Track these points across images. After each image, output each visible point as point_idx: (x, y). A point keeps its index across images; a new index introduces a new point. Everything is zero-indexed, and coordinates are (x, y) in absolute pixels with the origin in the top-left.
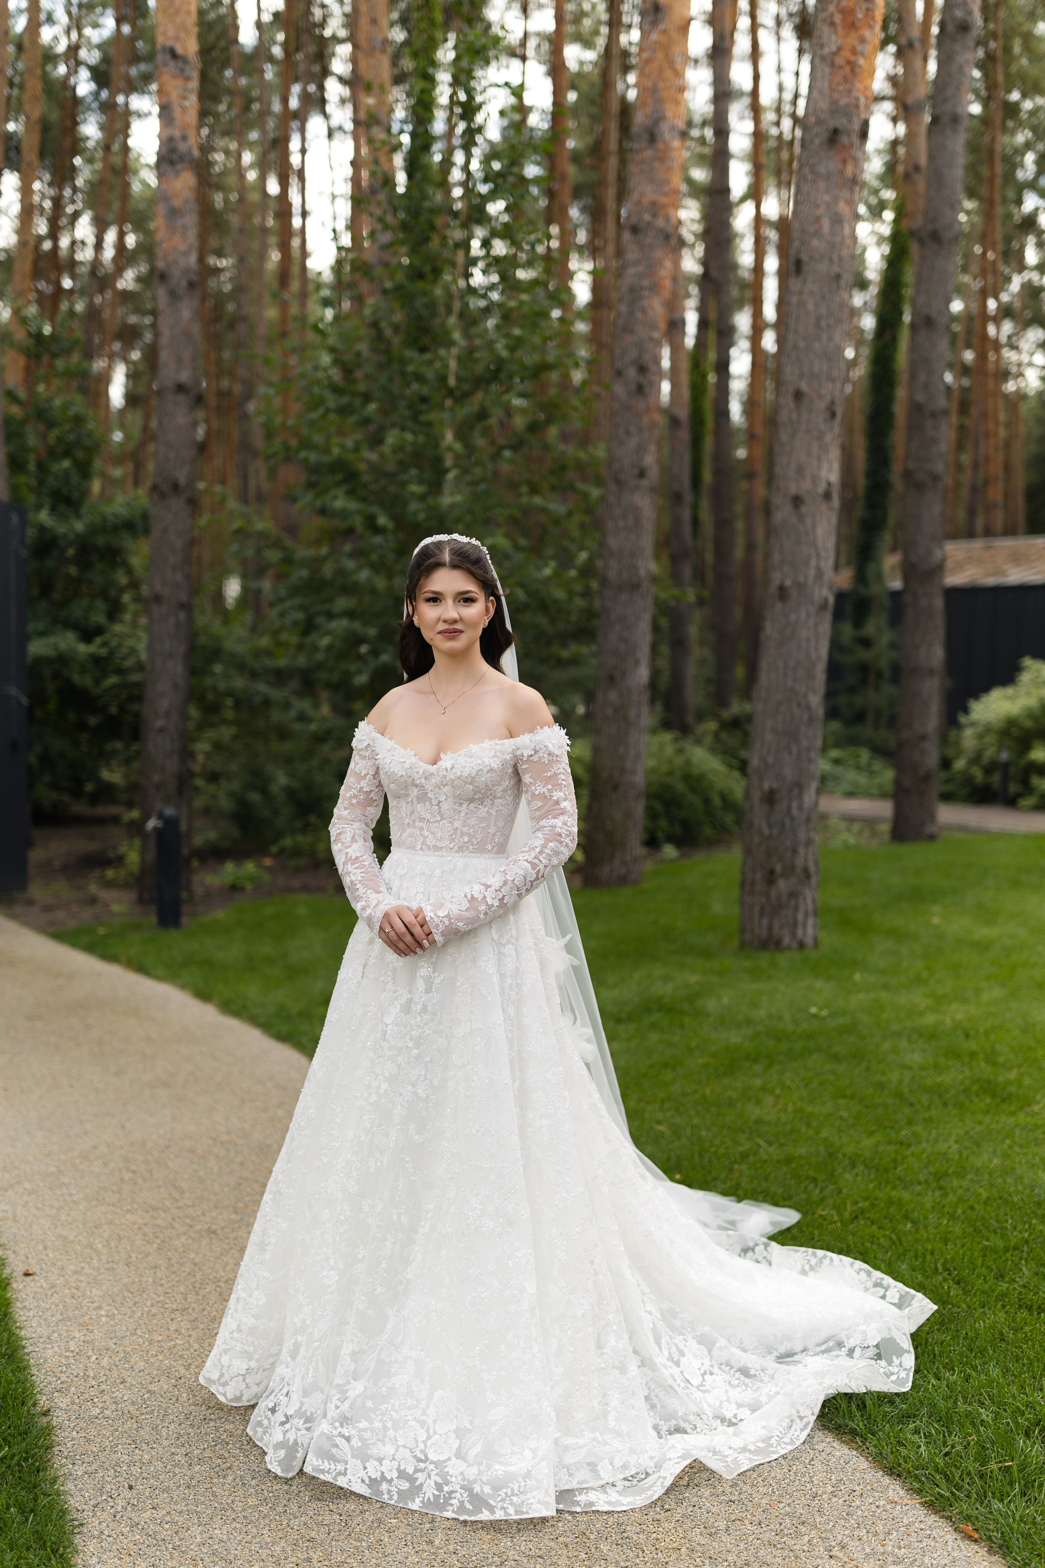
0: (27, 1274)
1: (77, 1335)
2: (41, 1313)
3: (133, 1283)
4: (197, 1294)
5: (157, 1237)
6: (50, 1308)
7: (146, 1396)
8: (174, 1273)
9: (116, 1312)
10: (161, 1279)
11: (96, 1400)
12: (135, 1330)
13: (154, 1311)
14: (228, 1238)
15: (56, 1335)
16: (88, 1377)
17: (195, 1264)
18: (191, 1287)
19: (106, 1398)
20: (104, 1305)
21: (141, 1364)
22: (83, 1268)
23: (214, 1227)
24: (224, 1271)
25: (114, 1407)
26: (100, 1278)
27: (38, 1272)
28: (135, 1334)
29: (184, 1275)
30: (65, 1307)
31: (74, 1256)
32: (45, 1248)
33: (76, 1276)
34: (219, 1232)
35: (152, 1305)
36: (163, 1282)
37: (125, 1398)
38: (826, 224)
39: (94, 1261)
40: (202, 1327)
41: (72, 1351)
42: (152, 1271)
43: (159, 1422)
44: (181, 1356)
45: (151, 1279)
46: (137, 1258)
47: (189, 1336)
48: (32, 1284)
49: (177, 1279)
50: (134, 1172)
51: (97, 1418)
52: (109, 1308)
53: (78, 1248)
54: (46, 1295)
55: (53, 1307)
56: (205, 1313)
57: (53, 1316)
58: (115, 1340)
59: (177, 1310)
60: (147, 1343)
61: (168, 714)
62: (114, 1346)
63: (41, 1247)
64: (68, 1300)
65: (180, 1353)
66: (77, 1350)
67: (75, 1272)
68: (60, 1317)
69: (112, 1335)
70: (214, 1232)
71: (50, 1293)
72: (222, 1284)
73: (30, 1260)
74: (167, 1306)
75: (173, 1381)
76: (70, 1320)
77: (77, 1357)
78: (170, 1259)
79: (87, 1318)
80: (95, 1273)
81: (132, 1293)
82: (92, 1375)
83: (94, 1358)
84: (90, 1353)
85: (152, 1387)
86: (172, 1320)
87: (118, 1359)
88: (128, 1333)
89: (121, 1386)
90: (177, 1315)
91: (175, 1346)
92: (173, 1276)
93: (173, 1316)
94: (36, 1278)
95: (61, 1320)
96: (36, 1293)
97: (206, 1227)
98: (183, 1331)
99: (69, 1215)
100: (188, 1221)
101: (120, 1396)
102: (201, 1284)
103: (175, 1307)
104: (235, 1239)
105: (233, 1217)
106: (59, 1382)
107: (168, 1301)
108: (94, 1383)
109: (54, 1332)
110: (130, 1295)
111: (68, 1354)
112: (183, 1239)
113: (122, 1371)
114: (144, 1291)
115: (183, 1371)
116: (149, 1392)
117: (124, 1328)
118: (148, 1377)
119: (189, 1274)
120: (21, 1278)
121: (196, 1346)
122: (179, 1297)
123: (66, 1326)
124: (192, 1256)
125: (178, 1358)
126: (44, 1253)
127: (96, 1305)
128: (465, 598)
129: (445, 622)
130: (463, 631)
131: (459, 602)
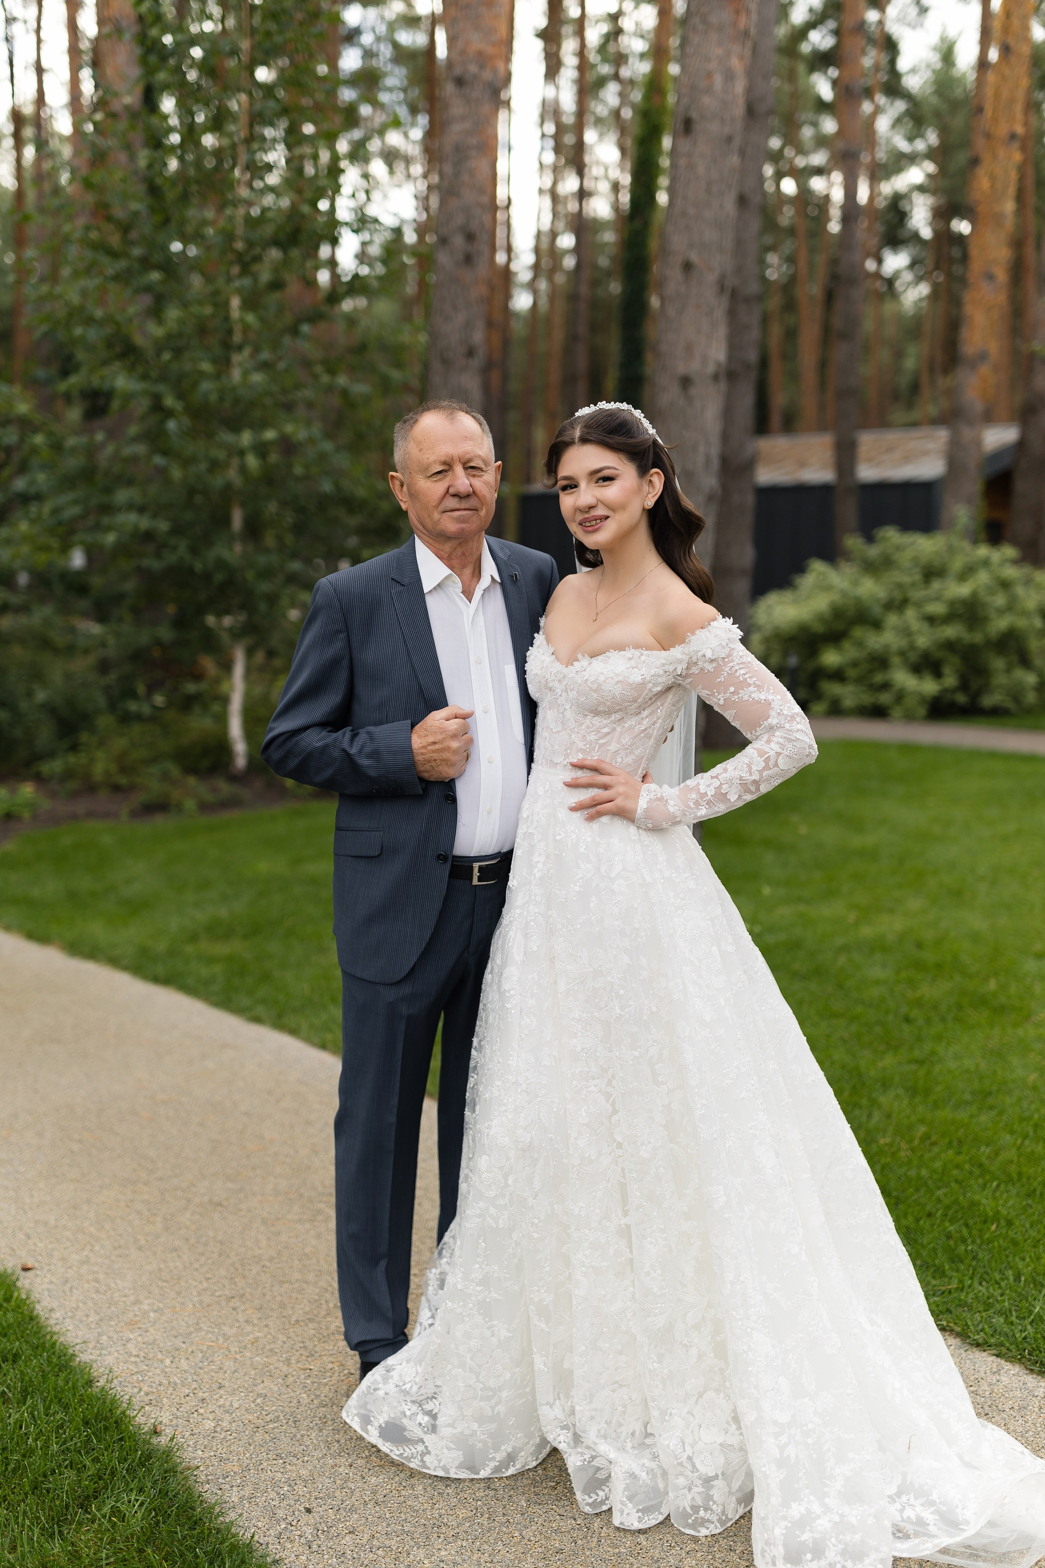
0: (26, 1269)
1: (131, 1336)
2: (70, 1314)
3: (160, 1270)
4: (244, 1277)
5: (155, 1215)
6: (78, 1306)
7: (259, 1401)
8: (202, 1254)
9: (161, 1305)
10: (191, 1263)
11: (201, 1411)
12: (197, 1324)
13: (207, 1299)
14: (240, 1210)
15: (105, 1338)
16: (176, 1384)
17: (221, 1242)
18: (232, 1269)
19: (211, 1407)
20: (141, 1298)
21: (229, 1365)
22: (87, 1256)
23: (215, 1199)
24: (259, 1248)
25: (227, 1417)
26: (116, 1266)
27: (36, 1265)
28: (200, 1329)
29: (215, 1256)
30: (95, 1304)
31: (68, 1244)
32: (28, 1237)
33: (85, 1267)
34: (225, 1203)
35: (199, 1294)
36: (196, 1266)
37: (236, 1405)
38: (718, 81)
39: (97, 1248)
40: (275, 1315)
41: (138, 1356)
42: (174, 1254)
43: (294, 1430)
44: (271, 1350)
45: (178, 1264)
46: (147, 1241)
47: (267, 1326)
48: (38, 1280)
49: (210, 1261)
50: (80, 1141)
51: (215, 1432)
52: (151, 1301)
53: (68, 1234)
54: (64, 1292)
55: (81, 1305)
56: (268, 1298)
57: (87, 1316)
58: (180, 1339)
59: (233, 1297)
60: (221, 1340)
62: (184, 1346)
63: (21, 1236)
64: (94, 1296)
65: (268, 1347)
66: (142, 1354)
67: (83, 1262)
68: (98, 1317)
69: (174, 1332)
70: (220, 1204)
71: (67, 1288)
72: (268, 1264)
73: (18, 1252)
74: (218, 1294)
75: (280, 1380)
76: (111, 1319)
77: (147, 1362)
78: (187, 1240)
79: (131, 1315)
80: (107, 1262)
81: (167, 1281)
82: (178, 1382)
83: (168, 1362)
84: (160, 1356)
85: (260, 1389)
86: (234, 1309)
87: (197, 1360)
88: (192, 1329)
89: (222, 1392)
90: (235, 1303)
91: (257, 1339)
92: (203, 1259)
93: (231, 1304)
94: (38, 1272)
95: (101, 1320)
96: (48, 1290)
97: (206, 1199)
98: (256, 1322)
99: (32, 1196)
100: (179, 1193)
101: (228, 1404)
102: (242, 1265)
103: (227, 1292)
104: (249, 1210)
105: (230, 1185)
106: (142, 1393)
107: (216, 1288)
108: (187, 1391)
109: (99, 1334)
110: (165, 1284)
111: (133, 1359)
112: (188, 1214)
113: (213, 1374)
114: (179, 1278)
115: (285, 1368)
116: (259, 1395)
117: (182, 1323)
118: (247, 1378)
119: (220, 1255)
120: (23, 1273)
121: (282, 1337)
122: (226, 1282)
123: (112, 1326)
124: (211, 1234)
125: (269, 1353)
126: (30, 1242)
127: (132, 1298)
128: (602, 477)
129: (580, 510)
130: (607, 518)
131: (596, 483)
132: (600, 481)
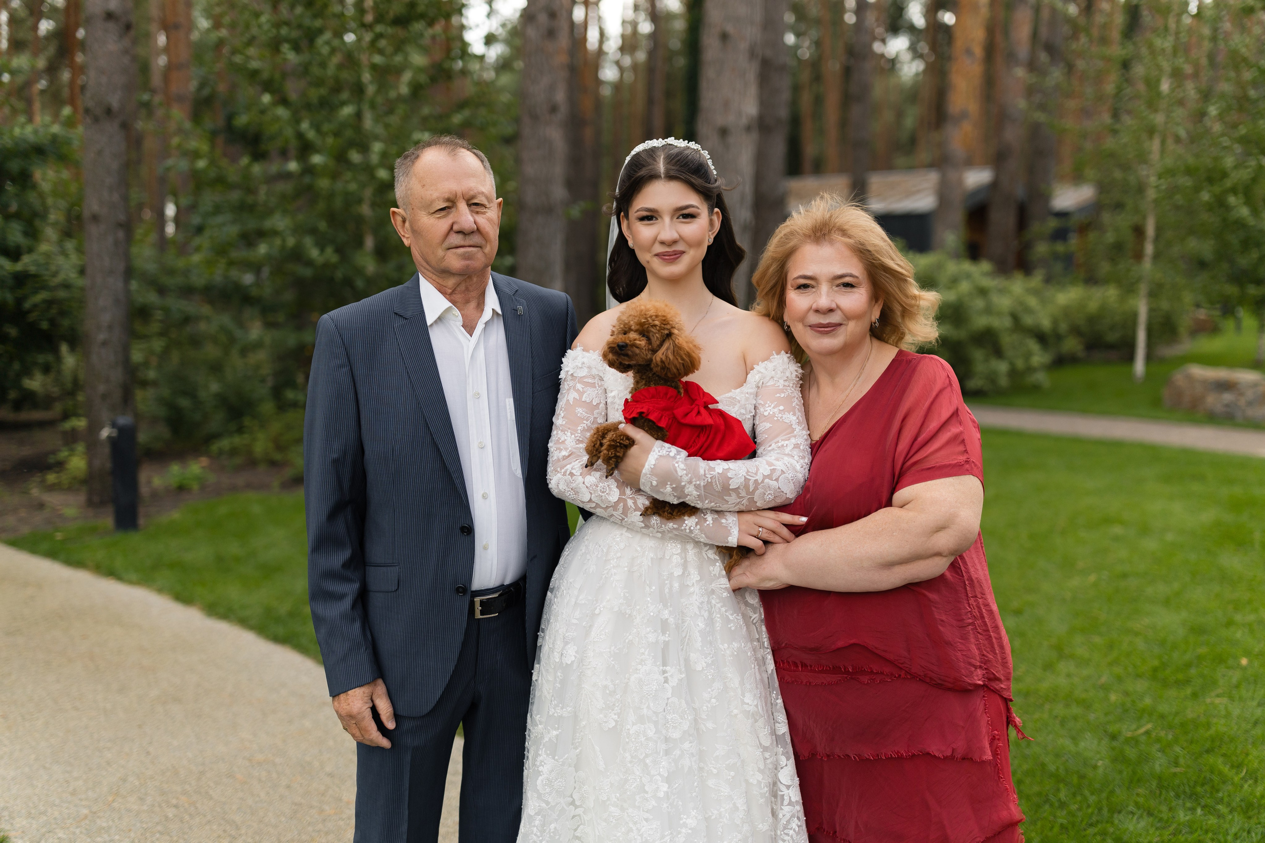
61: (110, 327)
128: (685, 214)
129: (662, 243)
130: (684, 252)
131: (677, 218)
132: (681, 217)
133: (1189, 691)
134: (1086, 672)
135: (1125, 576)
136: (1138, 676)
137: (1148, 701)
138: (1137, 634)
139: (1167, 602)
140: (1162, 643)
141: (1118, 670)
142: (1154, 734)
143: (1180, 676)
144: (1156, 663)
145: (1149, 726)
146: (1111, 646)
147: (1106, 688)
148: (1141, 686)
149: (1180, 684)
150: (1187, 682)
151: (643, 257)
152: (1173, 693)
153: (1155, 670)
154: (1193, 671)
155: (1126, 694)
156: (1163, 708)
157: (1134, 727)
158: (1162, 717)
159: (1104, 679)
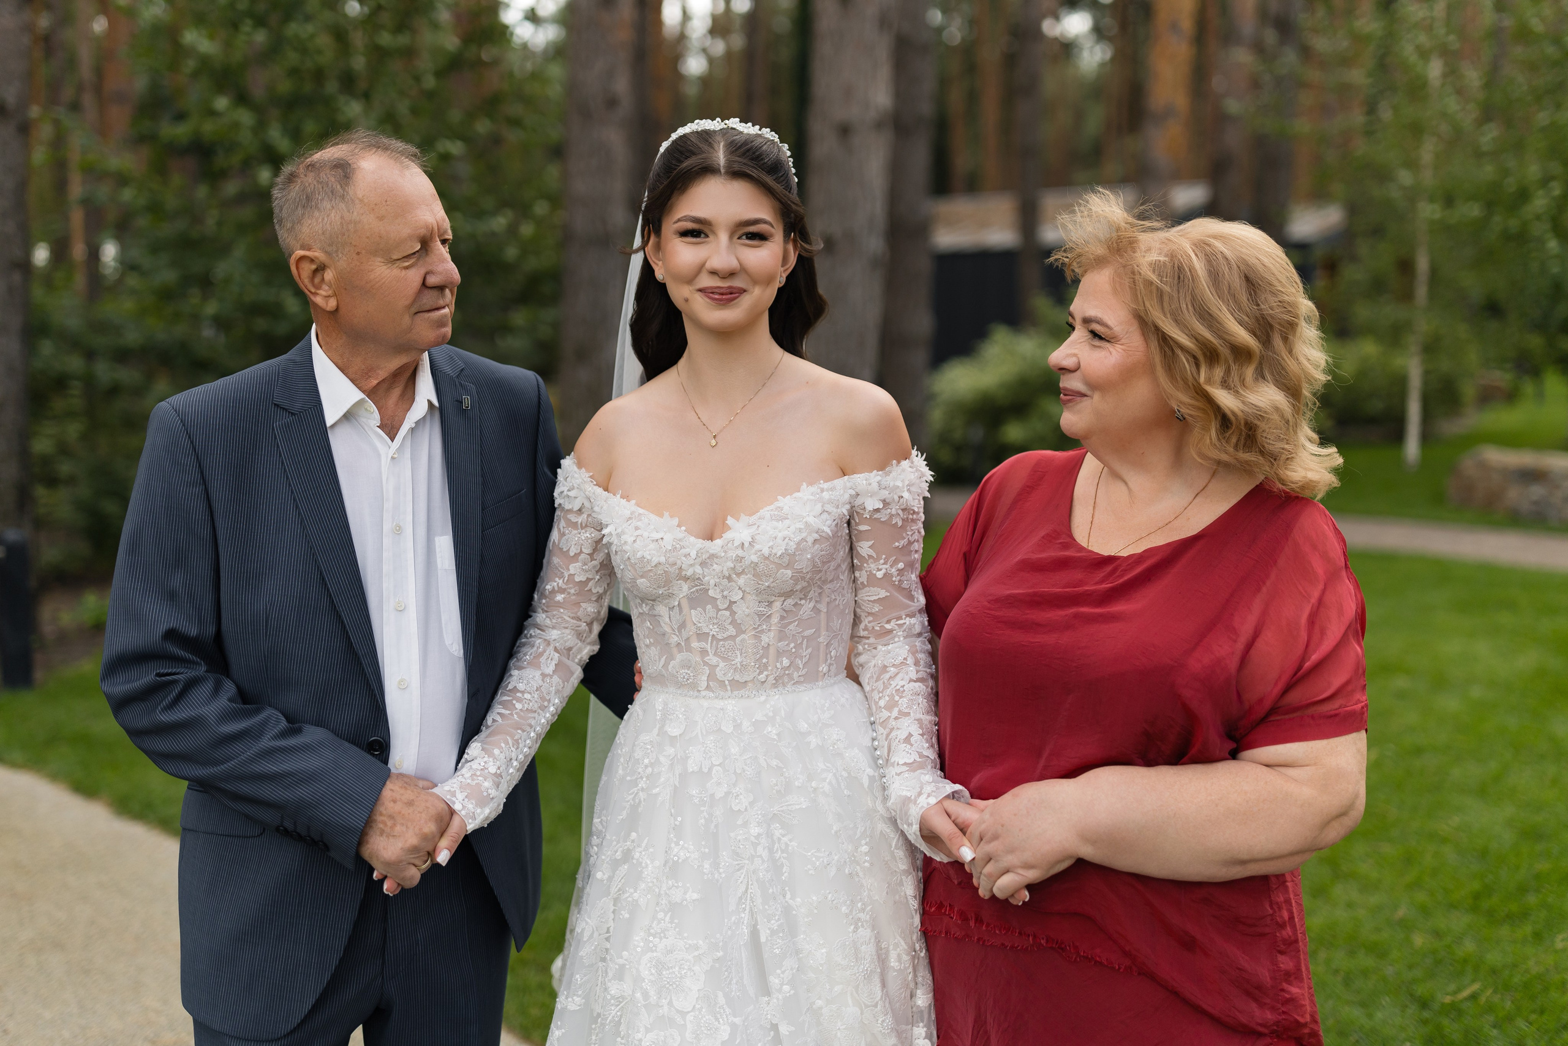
128: (750, 233)
129: (714, 273)
130: (745, 291)
131: (739, 238)
132: (744, 237)
133: (1528, 929)
134: (1374, 899)
135: (1418, 751)
136: (1452, 906)
137: (1469, 946)
138: (1444, 840)
139: (1482, 791)
140: (1483, 854)
141: (1421, 897)
142: (1483, 999)
143: (1514, 907)
144: (1476, 886)
145: (1476, 987)
146: (1409, 860)
147: (1405, 925)
148: (1458, 921)
149: (1514, 919)
150: (1524, 915)
151: (678, 293)
152: (1505, 931)
153: (1477, 896)
154: (1532, 899)
155: (1437, 934)
156: (1494, 958)
157: (1452, 987)
158: (1494, 971)
159: (1401, 912)
